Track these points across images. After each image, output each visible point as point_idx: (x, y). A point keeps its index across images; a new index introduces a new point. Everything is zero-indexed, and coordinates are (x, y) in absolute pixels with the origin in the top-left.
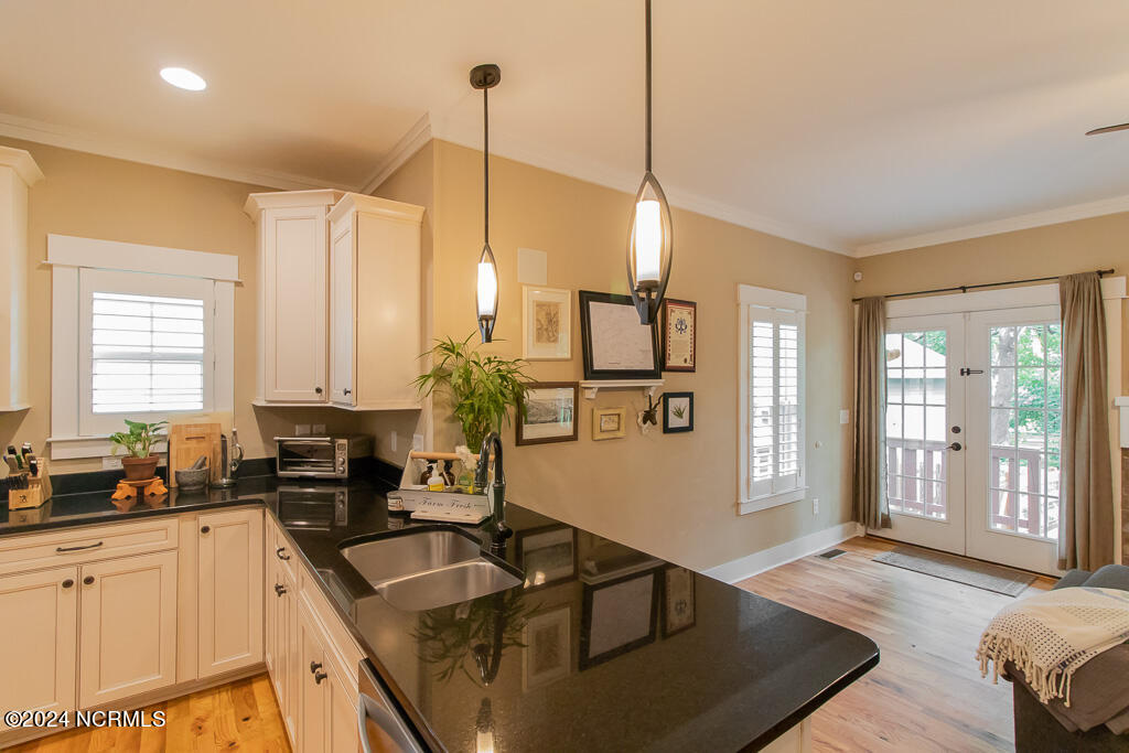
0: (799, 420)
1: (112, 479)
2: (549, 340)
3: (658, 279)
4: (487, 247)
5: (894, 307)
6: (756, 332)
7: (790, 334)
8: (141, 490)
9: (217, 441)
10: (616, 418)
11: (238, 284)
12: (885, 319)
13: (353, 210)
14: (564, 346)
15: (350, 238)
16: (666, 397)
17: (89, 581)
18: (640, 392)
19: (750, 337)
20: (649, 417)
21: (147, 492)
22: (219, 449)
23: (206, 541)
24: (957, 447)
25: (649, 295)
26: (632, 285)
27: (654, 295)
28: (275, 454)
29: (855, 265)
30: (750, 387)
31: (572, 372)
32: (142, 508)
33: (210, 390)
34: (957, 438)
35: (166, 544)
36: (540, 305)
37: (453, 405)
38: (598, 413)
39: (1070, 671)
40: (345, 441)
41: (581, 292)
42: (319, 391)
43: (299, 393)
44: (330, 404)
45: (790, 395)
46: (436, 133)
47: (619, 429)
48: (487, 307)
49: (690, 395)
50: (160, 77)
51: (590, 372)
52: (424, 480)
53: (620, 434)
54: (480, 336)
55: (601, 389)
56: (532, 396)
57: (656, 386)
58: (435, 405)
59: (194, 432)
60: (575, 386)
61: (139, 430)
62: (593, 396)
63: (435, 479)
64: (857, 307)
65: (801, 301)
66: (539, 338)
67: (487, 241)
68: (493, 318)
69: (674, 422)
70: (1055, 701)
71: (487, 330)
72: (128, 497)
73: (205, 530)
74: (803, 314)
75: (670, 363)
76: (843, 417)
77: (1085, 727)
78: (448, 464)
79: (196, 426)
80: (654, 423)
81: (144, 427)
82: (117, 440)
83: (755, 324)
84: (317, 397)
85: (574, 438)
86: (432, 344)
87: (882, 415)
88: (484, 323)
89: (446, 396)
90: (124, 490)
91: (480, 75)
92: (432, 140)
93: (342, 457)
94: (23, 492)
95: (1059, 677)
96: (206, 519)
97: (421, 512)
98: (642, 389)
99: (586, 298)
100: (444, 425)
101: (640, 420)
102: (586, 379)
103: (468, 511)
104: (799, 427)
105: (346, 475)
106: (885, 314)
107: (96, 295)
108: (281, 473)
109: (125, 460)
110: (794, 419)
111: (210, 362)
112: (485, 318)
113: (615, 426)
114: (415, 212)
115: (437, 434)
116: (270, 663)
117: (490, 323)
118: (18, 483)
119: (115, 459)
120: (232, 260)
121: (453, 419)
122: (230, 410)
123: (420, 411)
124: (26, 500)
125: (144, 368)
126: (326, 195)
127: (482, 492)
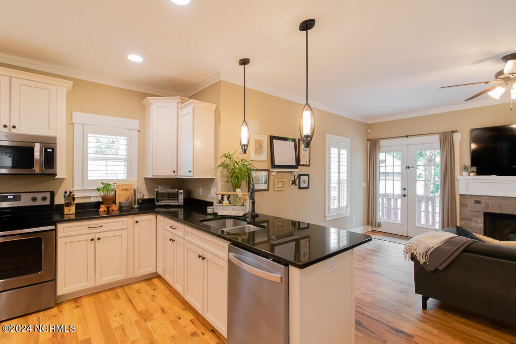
0: (347, 186)
1: (97, 205)
2: (259, 154)
3: (310, 134)
4: (245, 121)
5: (382, 143)
6: (332, 152)
7: (344, 153)
8: (108, 208)
9: (133, 191)
10: (282, 183)
11: (139, 131)
12: (379, 147)
13: (193, 105)
14: (265, 156)
15: (191, 115)
16: (300, 175)
17: (99, 239)
18: (290, 174)
19: (330, 153)
20: (294, 183)
21: (111, 209)
22: (133, 194)
23: (137, 226)
24: (405, 196)
25: (307, 139)
27: (309, 139)
28: (155, 197)
29: (368, 126)
30: (330, 173)
31: (267, 165)
32: (109, 214)
33: (129, 172)
34: (405, 192)
35: (123, 227)
36: (256, 141)
37: (228, 177)
38: (276, 181)
39: (428, 254)
40: (182, 191)
41: (270, 136)
42: (174, 172)
43: (167, 173)
44: (178, 177)
45: (344, 176)
46: (222, 79)
47: (283, 187)
48: (244, 142)
49: (308, 175)
50: (127, 58)
51: (274, 166)
52: (221, 202)
53: (283, 189)
54: (241, 151)
55: (277, 172)
56: (254, 174)
57: (297, 171)
58: (222, 176)
59: (124, 188)
60: (268, 171)
61: (107, 186)
62: (274, 175)
63: (226, 202)
64: (369, 143)
65: (348, 140)
66: (256, 153)
67: (245, 119)
68: (247, 145)
69: (302, 185)
70: (425, 263)
71: (245, 150)
72: (105, 211)
73: (137, 222)
74: (349, 145)
75: (301, 163)
76: (364, 185)
77: (432, 269)
78: (229, 197)
79: (125, 185)
80: (296, 185)
81: (109, 185)
82: (98, 190)
83: (332, 148)
84: (173, 174)
85: (268, 190)
86: (220, 154)
87: (378, 183)
88: (243, 147)
89: (225, 173)
90: (103, 208)
91: (243, 62)
92: (220, 81)
93: (181, 197)
94: (69, 208)
95: (426, 255)
96: (137, 218)
97: (221, 212)
98: (291, 172)
99: (272, 138)
100: (224, 184)
101: (291, 184)
102: (272, 168)
103: (238, 212)
104: (347, 188)
105: (183, 204)
106: (379, 146)
107: (89, 135)
108: (156, 203)
109: (102, 197)
110: (345, 185)
111: (129, 161)
112: (244, 145)
113: (282, 186)
114: (213, 106)
115: (222, 187)
116: (160, 271)
117: (246, 147)
118: (68, 205)
119: (95, 197)
120: (137, 122)
121: (227, 182)
122: (136, 179)
123: (214, 179)
124: (71, 211)
125: (104, 163)
126: (177, 99)
127: (243, 205)
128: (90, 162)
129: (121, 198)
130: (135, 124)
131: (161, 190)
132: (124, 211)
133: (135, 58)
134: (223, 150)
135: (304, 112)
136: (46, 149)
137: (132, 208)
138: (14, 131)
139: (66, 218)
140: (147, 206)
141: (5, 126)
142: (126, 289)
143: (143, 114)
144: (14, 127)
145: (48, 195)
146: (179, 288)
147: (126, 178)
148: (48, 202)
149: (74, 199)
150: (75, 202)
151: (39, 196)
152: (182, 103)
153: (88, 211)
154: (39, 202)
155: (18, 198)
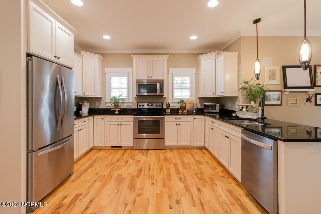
1: (178, 110)
2: (273, 79)
4: (257, 58)
8: (182, 111)
9: (193, 104)
10: (296, 100)
11: (196, 73)
13: (223, 55)
14: (278, 81)
15: (222, 61)
16: (316, 94)
17: (179, 124)
20: (309, 100)
21: (183, 112)
22: (193, 105)
23: (195, 121)
25: (305, 64)
26: (300, 62)
28: (204, 108)
31: (281, 87)
32: (183, 114)
33: (191, 94)
35: (189, 120)
36: (270, 71)
37: (246, 95)
38: (289, 99)
40: (218, 104)
41: (283, 66)
42: (214, 93)
43: (209, 94)
44: (216, 96)
46: (242, 35)
47: (297, 103)
48: (257, 72)
50: (190, 38)
51: (286, 87)
52: (241, 110)
53: (297, 105)
54: (255, 79)
55: (290, 92)
56: (267, 94)
57: (312, 92)
58: (242, 95)
59: (189, 102)
60: (281, 91)
61: (182, 101)
62: (287, 94)
63: (244, 110)
66: (269, 79)
67: (257, 57)
68: (259, 74)
69: (319, 103)
71: (258, 77)
73: (195, 119)
75: (317, 84)
78: (247, 107)
80: (311, 102)
81: (182, 100)
82: (178, 103)
84: (213, 95)
85: (281, 105)
86: (241, 81)
88: (257, 75)
89: (245, 93)
90: (180, 111)
92: (241, 37)
93: (218, 108)
94: (168, 110)
96: (195, 117)
97: (241, 115)
98: (306, 92)
99: (285, 67)
100: (244, 100)
101: (305, 101)
102: (285, 89)
103: (253, 116)
105: (219, 112)
107: (175, 78)
108: (204, 111)
109: (180, 106)
111: (191, 89)
112: (257, 74)
113: (296, 102)
114: (237, 53)
115: (243, 101)
116: (206, 146)
117: (258, 75)
118: (168, 108)
119: (177, 106)
120: (194, 69)
122: (194, 98)
123: (238, 97)
124: (168, 111)
125: (181, 90)
126: (215, 53)
127: (256, 112)
128: (175, 90)
129: (188, 107)
130: (193, 70)
131: (207, 104)
132: (189, 113)
133: (194, 38)
134: (243, 79)
136: (160, 85)
137: (193, 112)
138: (151, 79)
139: (167, 113)
140: (200, 112)
141: (149, 77)
142: (190, 150)
143: (197, 65)
144: (151, 77)
145: (161, 104)
146: (215, 154)
147: (190, 97)
148: (161, 107)
149: (170, 106)
150: (171, 108)
151: (158, 104)
152: (218, 55)
153: (175, 112)
154: (158, 107)
155: (152, 105)
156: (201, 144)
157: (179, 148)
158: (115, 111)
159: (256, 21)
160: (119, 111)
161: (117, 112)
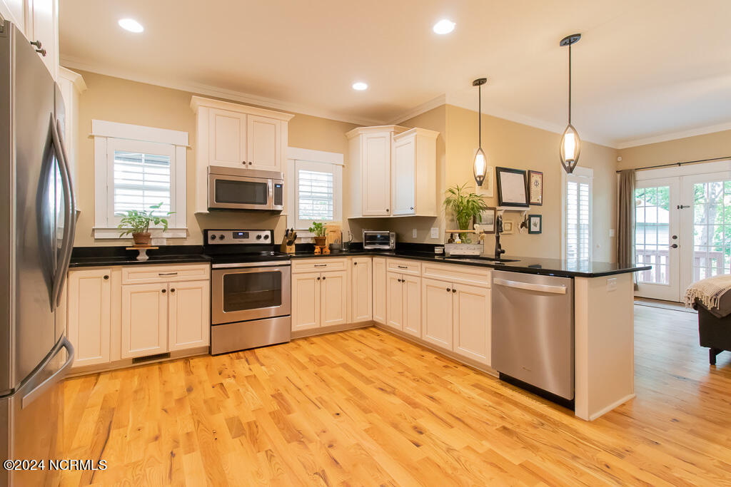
0: (590, 232)
1: (312, 246)
2: (485, 188)
4: (480, 148)
5: (640, 175)
6: (569, 187)
7: (585, 189)
8: (322, 249)
9: (340, 233)
10: (509, 225)
11: (343, 166)
12: (635, 181)
13: (415, 134)
14: (489, 193)
16: (530, 216)
17: (324, 278)
18: (520, 213)
19: (566, 189)
20: (523, 225)
21: (324, 251)
22: (340, 236)
23: (355, 268)
24: (675, 246)
26: (562, 161)
28: (362, 241)
29: (618, 153)
30: (566, 214)
31: (492, 203)
32: (322, 255)
33: (335, 212)
34: (675, 242)
35: (342, 268)
37: (453, 215)
39: (719, 297)
40: (394, 233)
41: (497, 168)
42: (388, 210)
43: (380, 212)
44: (391, 216)
45: (585, 220)
46: (447, 102)
47: (511, 230)
48: (480, 172)
49: (540, 216)
51: (501, 203)
53: (510, 232)
55: (506, 211)
57: (526, 211)
58: (446, 214)
59: (332, 229)
60: (494, 209)
61: (318, 226)
62: (502, 214)
63: (457, 240)
64: (619, 175)
65: (590, 172)
67: (480, 146)
68: (484, 177)
69: (533, 229)
70: (714, 308)
71: (480, 181)
72: (319, 252)
73: (356, 264)
74: (591, 178)
75: (532, 201)
76: (611, 233)
77: (724, 315)
78: (460, 235)
79: (333, 226)
80: (526, 227)
81: (320, 224)
82: (311, 230)
83: (569, 183)
84: (386, 213)
85: (494, 232)
86: (444, 189)
87: (633, 232)
89: (450, 211)
90: (317, 250)
92: (444, 105)
93: (392, 241)
94: (291, 247)
95: (715, 299)
96: (355, 259)
97: (453, 251)
99: (499, 170)
101: (519, 226)
102: (500, 206)
103: (474, 251)
104: (589, 235)
105: (394, 248)
106: (635, 179)
107: (300, 171)
108: (366, 247)
109: (316, 239)
110: (587, 232)
111: (334, 199)
112: (480, 177)
113: (510, 228)
114: (435, 134)
115: (447, 226)
116: (379, 318)
118: (290, 243)
119: (305, 238)
120: (341, 156)
121: (452, 220)
122: (341, 221)
123: (435, 218)
124: (291, 250)
125: (311, 202)
126: (392, 128)
127: (479, 243)
128: (301, 201)
129: (330, 239)
130: (339, 158)
131: (371, 232)
132: (335, 252)
133: (360, 86)
135: (566, 135)
136: (276, 185)
137: (341, 251)
138: (250, 167)
140: (355, 249)
141: (244, 163)
143: (346, 147)
144: (250, 163)
145: (268, 233)
146: (412, 330)
147: (332, 218)
148: (268, 241)
149: (295, 237)
150: (297, 242)
151: (263, 234)
152: (398, 133)
153: (306, 251)
154: (262, 241)
155: (246, 236)
156: (367, 317)
157: (323, 333)
158: (137, 253)
159: (478, 82)
160: (149, 252)
161: (143, 257)
